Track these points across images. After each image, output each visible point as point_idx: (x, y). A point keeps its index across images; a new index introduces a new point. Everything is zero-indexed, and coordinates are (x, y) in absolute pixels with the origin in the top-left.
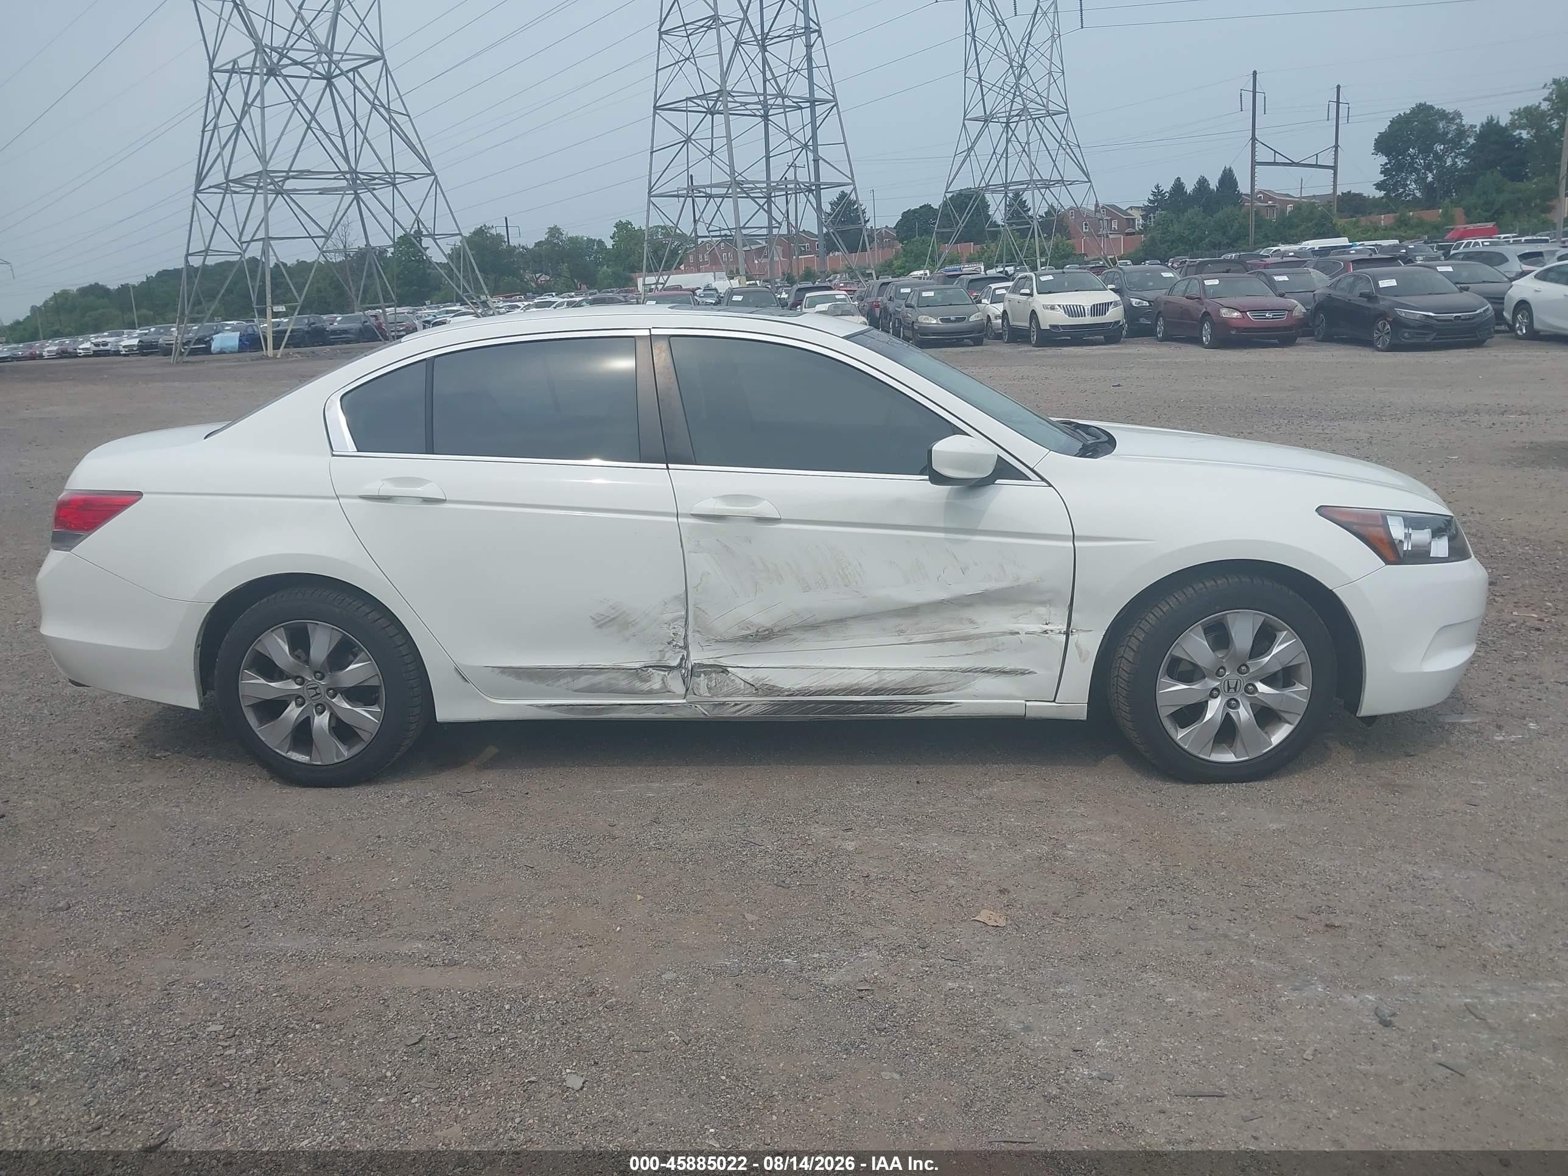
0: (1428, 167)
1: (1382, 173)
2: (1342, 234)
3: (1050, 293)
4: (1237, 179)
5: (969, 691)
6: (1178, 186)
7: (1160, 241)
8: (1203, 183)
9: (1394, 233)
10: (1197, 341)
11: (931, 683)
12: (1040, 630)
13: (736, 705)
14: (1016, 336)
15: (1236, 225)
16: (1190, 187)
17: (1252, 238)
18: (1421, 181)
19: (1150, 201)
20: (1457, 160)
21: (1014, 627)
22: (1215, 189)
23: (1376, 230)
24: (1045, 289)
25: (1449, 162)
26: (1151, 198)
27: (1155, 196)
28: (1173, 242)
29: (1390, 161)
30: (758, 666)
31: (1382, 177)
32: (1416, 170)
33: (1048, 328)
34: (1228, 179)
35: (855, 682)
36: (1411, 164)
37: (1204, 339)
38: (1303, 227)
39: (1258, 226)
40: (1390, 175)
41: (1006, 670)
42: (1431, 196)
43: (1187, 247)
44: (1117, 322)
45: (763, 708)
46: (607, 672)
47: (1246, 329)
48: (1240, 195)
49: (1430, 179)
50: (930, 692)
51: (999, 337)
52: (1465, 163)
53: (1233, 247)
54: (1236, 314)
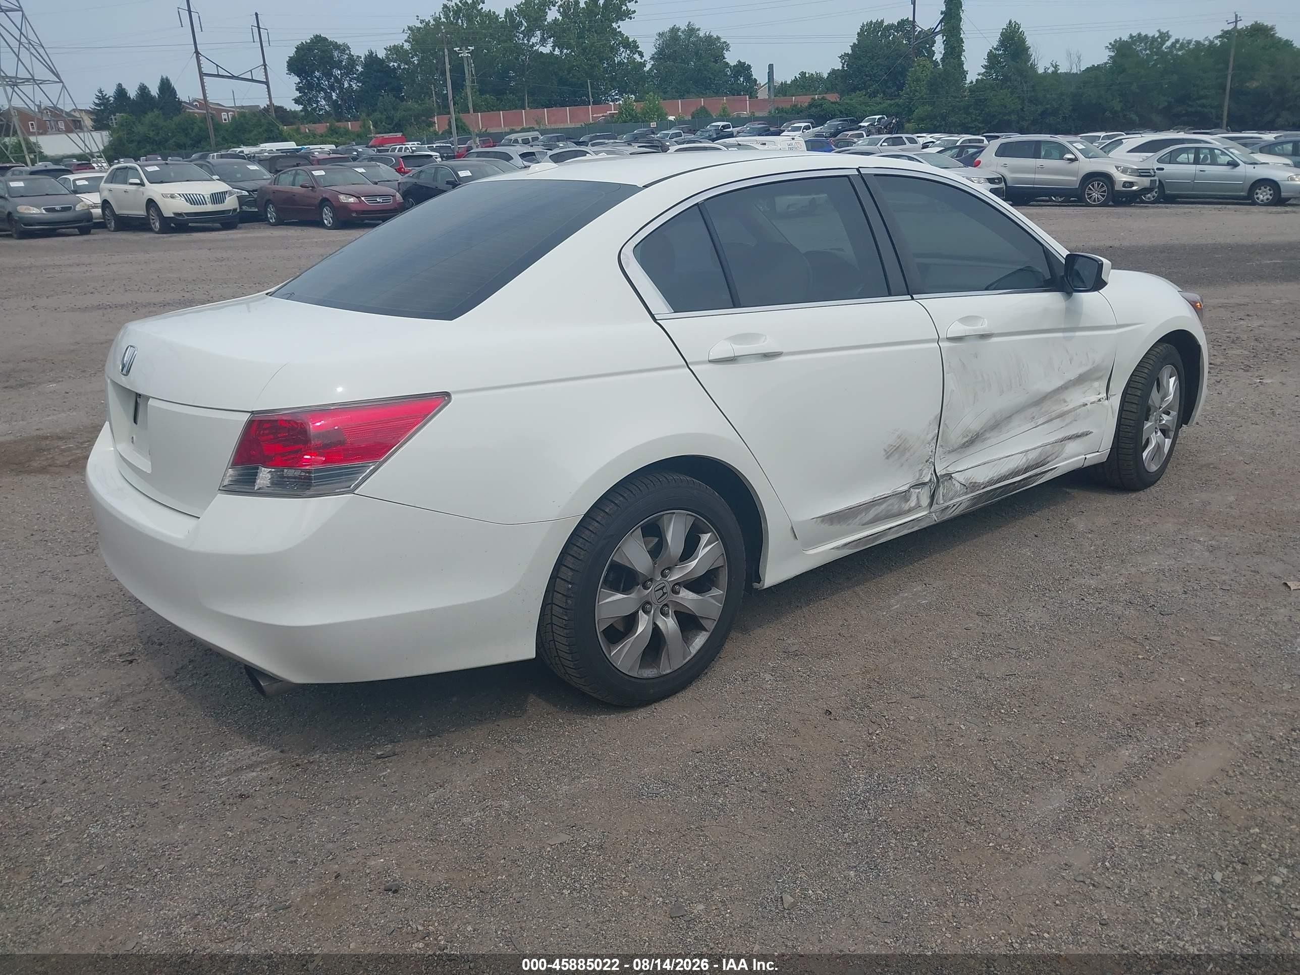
0: (332, 88)
1: (297, 90)
2: (289, 139)
3: (162, 182)
4: (175, 87)
5: (1064, 455)
6: (121, 92)
7: (127, 141)
8: (143, 89)
9: (330, 139)
10: (320, 224)
11: (1048, 455)
12: (1096, 400)
13: (954, 505)
14: (127, 224)
15: (196, 129)
16: (132, 93)
17: (213, 140)
18: (328, 98)
19: (97, 105)
20: (351, 83)
21: (1084, 400)
22: (157, 96)
23: (314, 136)
24: (155, 179)
25: (346, 85)
26: (97, 101)
27: (100, 99)
28: (139, 142)
29: (302, 82)
30: (966, 468)
31: (298, 94)
32: (323, 89)
33: (173, 216)
34: (166, 86)
35: (1016, 466)
36: (319, 84)
37: (325, 221)
38: (255, 132)
39: (216, 130)
40: (304, 92)
41: (1079, 434)
42: (338, 111)
43: (155, 147)
44: (235, 210)
45: (968, 503)
46: (888, 500)
47: (364, 212)
48: (180, 102)
49: (334, 98)
50: (1048, 462)
51: (102, 225)
52: (358, 86)
53: (197, 147)
54: (352, 200)
